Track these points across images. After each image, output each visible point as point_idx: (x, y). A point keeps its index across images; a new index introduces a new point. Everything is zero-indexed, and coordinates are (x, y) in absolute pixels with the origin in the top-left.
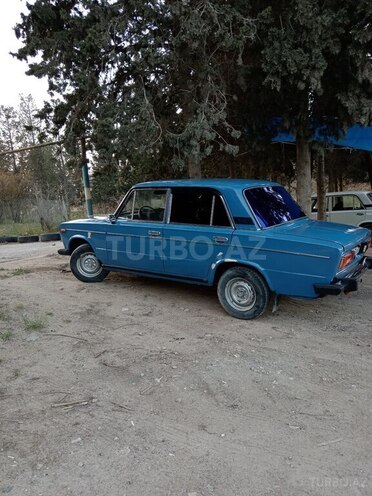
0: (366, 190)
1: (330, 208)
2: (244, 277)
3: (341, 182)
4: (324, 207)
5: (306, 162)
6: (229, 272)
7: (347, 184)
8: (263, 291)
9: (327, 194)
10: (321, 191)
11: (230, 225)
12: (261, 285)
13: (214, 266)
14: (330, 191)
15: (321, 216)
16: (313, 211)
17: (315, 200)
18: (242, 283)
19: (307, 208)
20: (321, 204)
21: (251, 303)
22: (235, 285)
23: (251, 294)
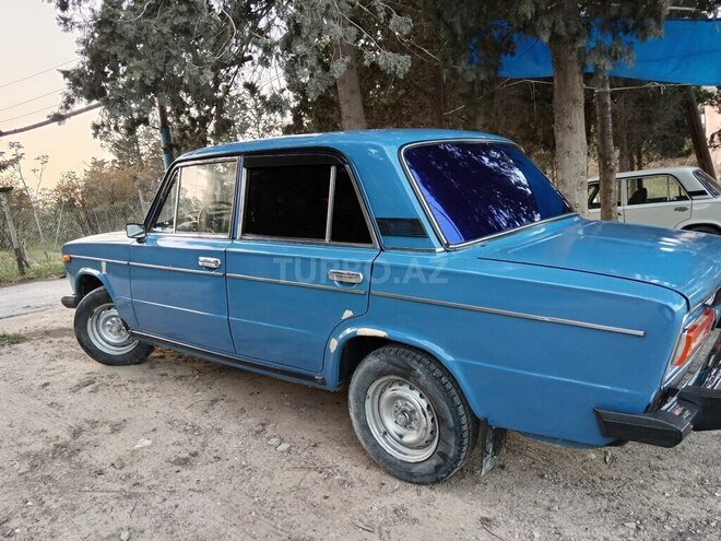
0: (691, 165)
1: (624, 200)
2: (406, 375)
3: (639, 157)
4: (613, 198)
5: (575, 101)
6: (371, 362)
7: (650, 160)
8: (457, 417)
9: (618, 175)
10: (605, 169)
11: (368, 240)
12: (450, 400)
13: (334, 345)
14: (622, 171)
15: (607, 215)
16: (592, 205)
17: (596, 186)
18: (404, 391)
19: (579, 198)
20: (608, 192)
21: (429, 443)
22: (389, 393)
23: (426, 421)
